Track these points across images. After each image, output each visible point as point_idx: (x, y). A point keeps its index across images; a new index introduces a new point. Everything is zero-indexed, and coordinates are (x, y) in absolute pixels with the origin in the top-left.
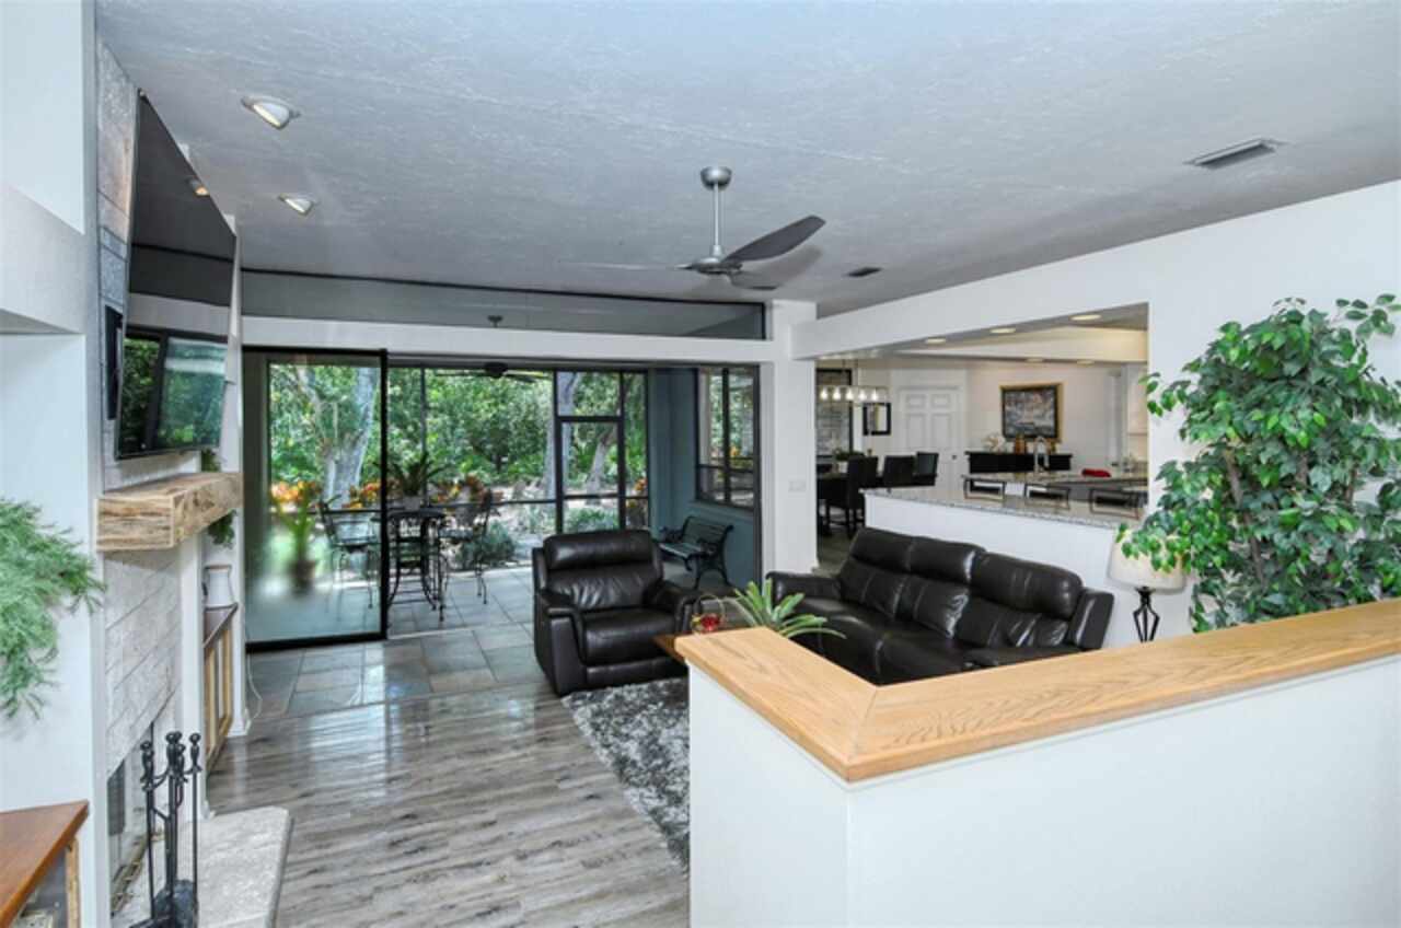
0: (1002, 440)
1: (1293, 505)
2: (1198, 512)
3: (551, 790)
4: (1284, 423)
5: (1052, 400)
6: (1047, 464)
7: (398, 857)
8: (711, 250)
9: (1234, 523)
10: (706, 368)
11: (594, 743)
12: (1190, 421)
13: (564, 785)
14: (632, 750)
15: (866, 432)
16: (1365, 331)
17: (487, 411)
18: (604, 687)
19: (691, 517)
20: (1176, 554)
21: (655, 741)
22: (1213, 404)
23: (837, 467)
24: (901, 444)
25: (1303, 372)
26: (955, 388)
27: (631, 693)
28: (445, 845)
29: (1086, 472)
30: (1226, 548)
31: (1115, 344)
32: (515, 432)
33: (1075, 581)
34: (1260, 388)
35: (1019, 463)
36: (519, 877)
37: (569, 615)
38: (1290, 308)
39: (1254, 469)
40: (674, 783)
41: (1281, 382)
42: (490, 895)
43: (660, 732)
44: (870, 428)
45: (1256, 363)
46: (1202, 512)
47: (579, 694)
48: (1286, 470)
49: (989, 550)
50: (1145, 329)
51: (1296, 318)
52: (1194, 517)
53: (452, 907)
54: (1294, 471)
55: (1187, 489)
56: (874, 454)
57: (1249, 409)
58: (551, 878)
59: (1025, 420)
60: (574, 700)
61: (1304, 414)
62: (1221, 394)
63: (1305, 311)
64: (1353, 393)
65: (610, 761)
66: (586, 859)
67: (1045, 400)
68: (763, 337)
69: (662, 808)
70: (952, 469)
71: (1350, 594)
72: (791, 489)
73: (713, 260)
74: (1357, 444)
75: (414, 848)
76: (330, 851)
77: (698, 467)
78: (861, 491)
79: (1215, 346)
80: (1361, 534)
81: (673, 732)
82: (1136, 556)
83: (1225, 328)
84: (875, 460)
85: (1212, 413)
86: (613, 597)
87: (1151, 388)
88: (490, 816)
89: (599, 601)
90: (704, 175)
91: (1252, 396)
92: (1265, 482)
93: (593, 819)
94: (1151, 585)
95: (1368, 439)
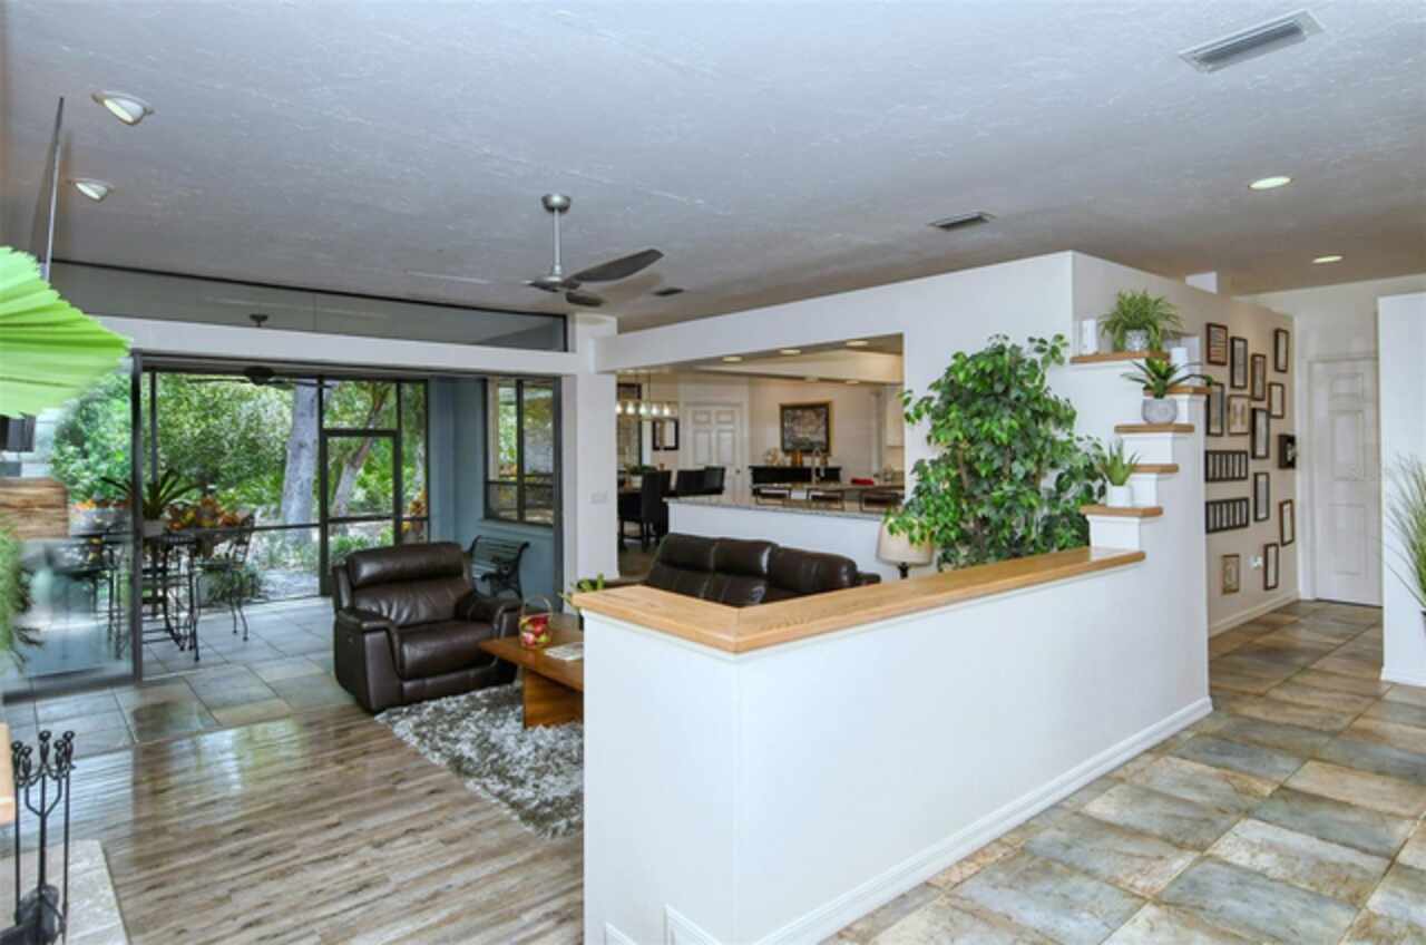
0: (781, 455)
1: (1001, 489)
2: (940, 497)
3: (391, 792)
4: (993, 428)
5: (824, 416)
6: (822, 474)
7: (243, 864)
8: (553, 268)
9: (964, 506)
10: (496, 378)
11: (423, 750)
12: (934, 428)
13: (400, 787)
14: (466, 749)
15: (655, 448)
16: (1045, 361)
17: (192, 426)
18: (420, 701)
19: (479, 537)
20: (926, 531)
21: (486, 740)
22: (949, 413)
23: (630, 482)
24: (689, 459)
25: (1006, 392)
26: (738, 405)
27: (450, 704)
28: (293, 847)
29: (855, 481)
30: (959, 526)
31: (876, 367)
32: (230, 452)
33: (851, 565)
34: (980, 403)
35: (798, 475)
36: (381, 860)
37: (386, 629)
38: (999, 343)
39: (977, 465)
40: (515, 770)
41: (992, 398)
42: (356, 877)
43: (489, 733)
44: (658, 443)
45: (977, 384)
46: (943, 498)
47: (394, 710)
48: (997, 463)
49: (782, 545)
50: (899, 353)
51: (1000, 351)
52: (938, 502)
53: (319, 891)
54: (1001, 464)
55: (932, 480)
56: (666, 468)
57: (972, 417)
58: (414, 855)
59: (800, 436)
60: (390, 715)
61: (1005, 422)
62: (954, 406)
63: (1008, 345)
64: (1037, 407)
65: (444, 762)
66: (443, 838)
67: (818, 416)
68: (566, 349)
69: (508, 790)
70: (738, 480)
71: (1036, 549)
72: (594, 502)
73: (556, 279)
74: (1039, 443)
75: (258, 854)
76: (161, 870)
77: (487, 483)
78: (665, 500)
79: (950, 370)
80: (1046, 511)
81: (503, 731)
82: (898, 533)
83: (956, 357)
84: (669, 474)
85: (948, 421)
86: (423, 613)
87: (907, 402)
88: (333, 819)
89: (409, 616)
90: (546, 200)
91: (974, 408)
92: (983, 473)
93: (441, 808)
94: (908, 560)
95: (1046, 439)
